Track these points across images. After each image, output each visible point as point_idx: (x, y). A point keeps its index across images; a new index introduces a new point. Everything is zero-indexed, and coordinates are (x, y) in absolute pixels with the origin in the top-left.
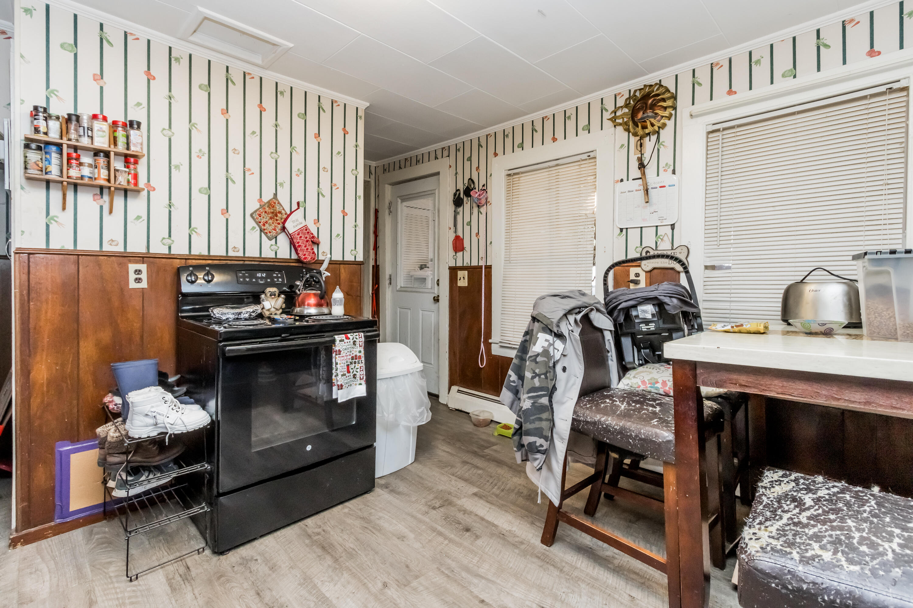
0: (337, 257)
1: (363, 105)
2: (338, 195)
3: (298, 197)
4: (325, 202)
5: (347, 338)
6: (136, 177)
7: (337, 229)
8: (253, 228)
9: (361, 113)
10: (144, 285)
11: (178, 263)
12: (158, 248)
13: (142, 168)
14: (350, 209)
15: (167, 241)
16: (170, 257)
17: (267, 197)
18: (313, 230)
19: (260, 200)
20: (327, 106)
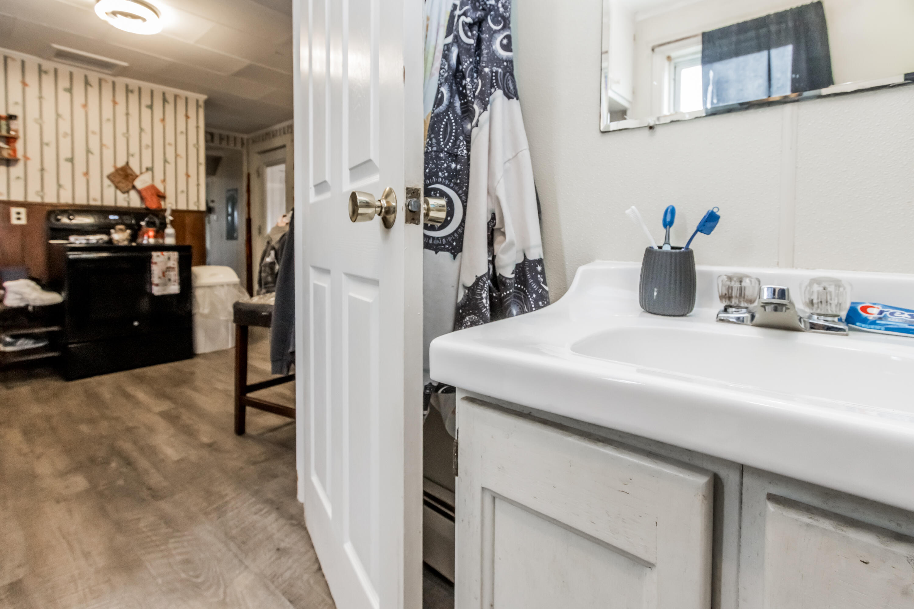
0: (182, 206)
1: (202, 98)
2: (182, 163)
3: (147, 163)
4: (170, 168)
5: (163, 255)
6: (14, 151)
7: (182, 186)
8: (109, 186)
9: (201, 103)
10: (23, 222)
11: (49, 208)
12: (33, 198)
13: (19, 145)
14: (193, 172)
15: (41, 194)
16: (42, 205)
17: (121, 163)
18: (160, 188)
19: (115, 166)
20: (171, 99)
